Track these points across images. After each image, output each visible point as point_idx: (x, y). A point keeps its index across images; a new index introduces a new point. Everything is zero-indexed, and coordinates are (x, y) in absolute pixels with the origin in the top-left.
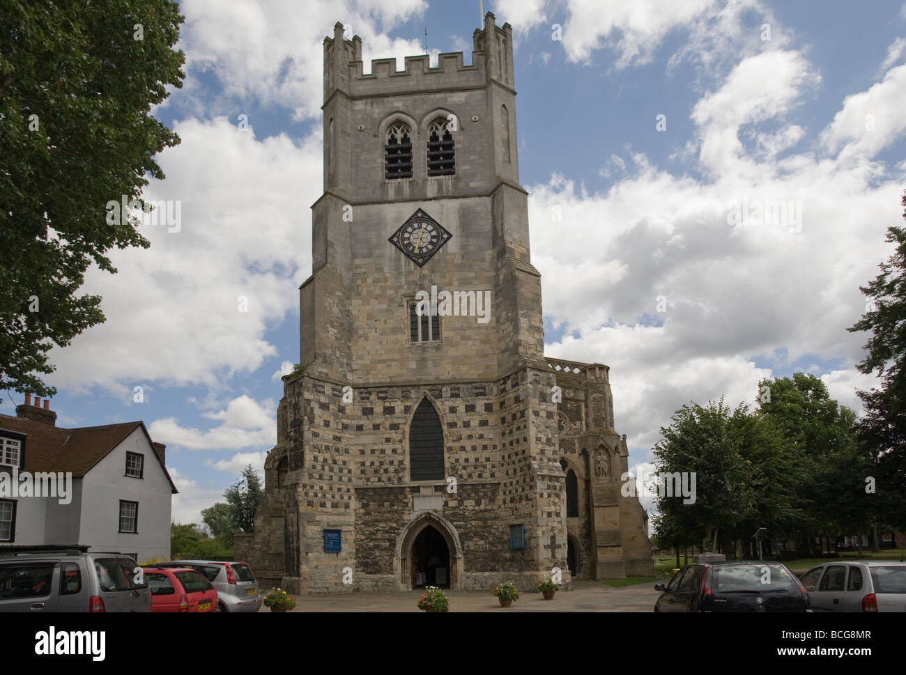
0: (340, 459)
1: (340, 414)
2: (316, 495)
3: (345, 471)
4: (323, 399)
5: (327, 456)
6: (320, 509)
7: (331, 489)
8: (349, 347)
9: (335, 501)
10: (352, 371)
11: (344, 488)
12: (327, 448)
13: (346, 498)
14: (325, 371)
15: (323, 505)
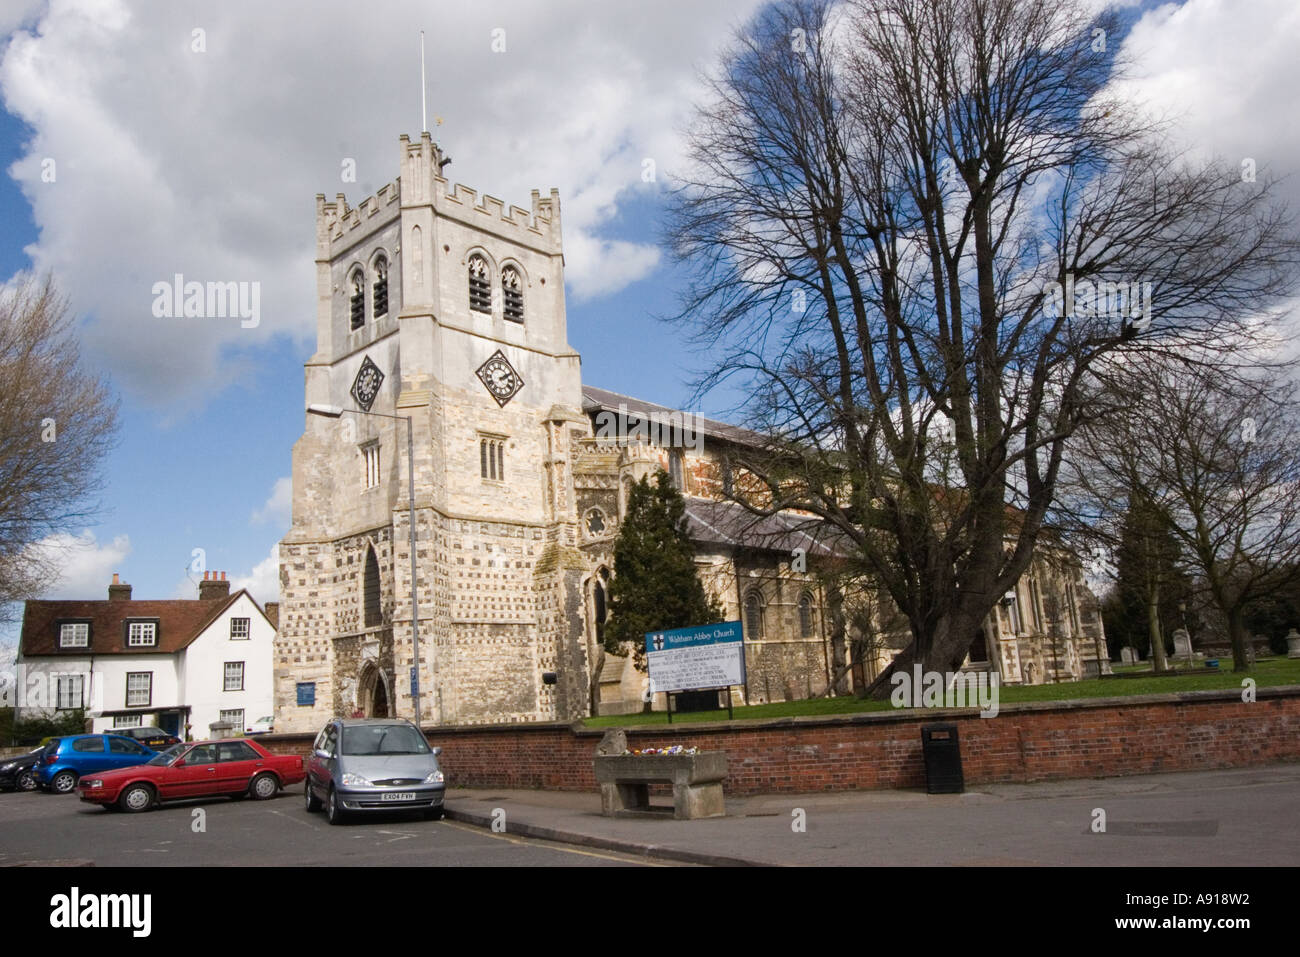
0: (316, 613)
1: (317, 571)
2: (290, 651)
3: (322, 624)
4: (298, 560)
5: (302, 612)
6: (294, 664)
7: (306, 643)
8: (329, 503)
9: (310, 654)
10: (332, 525)
11: (320, 640)
12: (302, 605)
13: (323, 650)
14: (303, 533)
15: (297, 660)
